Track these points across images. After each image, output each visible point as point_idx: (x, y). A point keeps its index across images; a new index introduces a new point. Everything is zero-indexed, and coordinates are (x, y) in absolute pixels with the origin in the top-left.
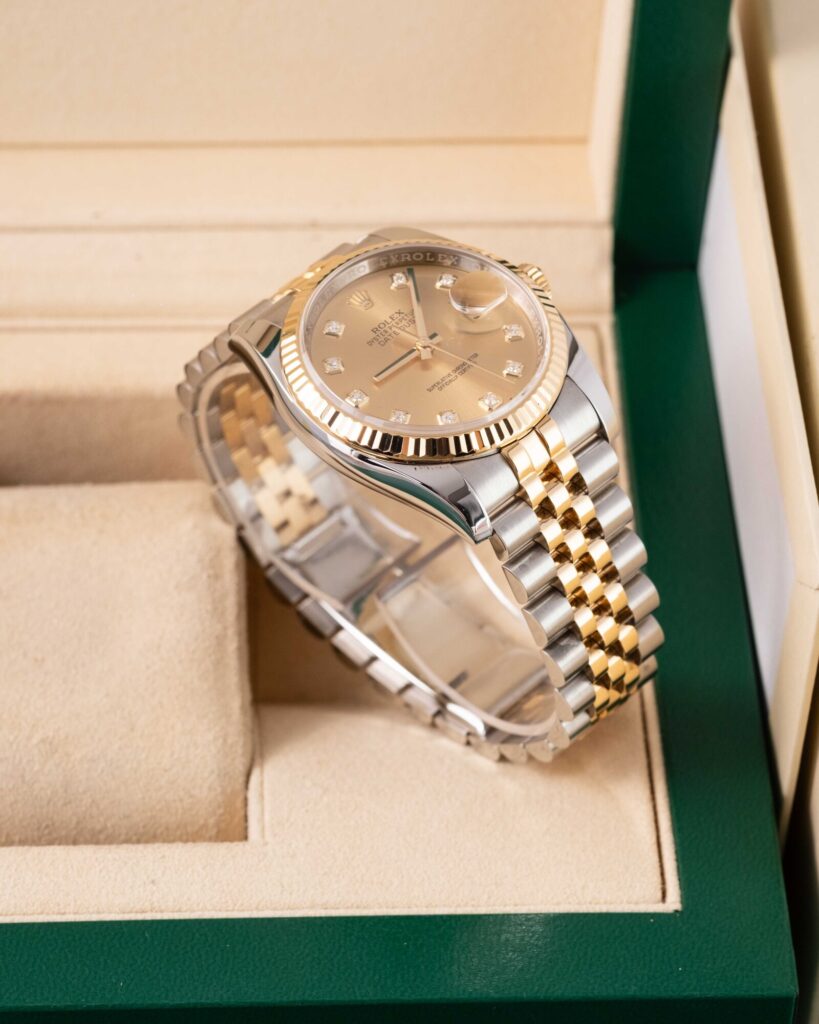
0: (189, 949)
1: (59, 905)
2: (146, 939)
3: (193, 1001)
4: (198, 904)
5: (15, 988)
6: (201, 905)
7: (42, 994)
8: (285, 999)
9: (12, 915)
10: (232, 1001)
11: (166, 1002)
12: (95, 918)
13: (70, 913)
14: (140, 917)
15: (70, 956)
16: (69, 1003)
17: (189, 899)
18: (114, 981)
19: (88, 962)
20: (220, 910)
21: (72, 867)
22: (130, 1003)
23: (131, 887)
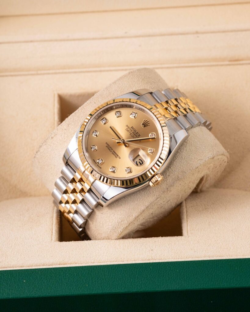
0: (165, 272)
1: (122, 258)
2: (151, 269)
3: (167, 289)
4: (167, 257)
5: (109, 286)
6: (168, 257)
7: (118, 288)
8: (197, 288)
9: (107, 262)
10: (180, 289)
11: (158, 289)
12: (134, 262)
13: (125, 261)
14: (148, 262)
15: (126, 275)
16: (126, 291)
17: (164, 255)
18: (141, 283)
19: (132, 277)
20: (174, 259)
21: (125, 246)
23: (145, 252)
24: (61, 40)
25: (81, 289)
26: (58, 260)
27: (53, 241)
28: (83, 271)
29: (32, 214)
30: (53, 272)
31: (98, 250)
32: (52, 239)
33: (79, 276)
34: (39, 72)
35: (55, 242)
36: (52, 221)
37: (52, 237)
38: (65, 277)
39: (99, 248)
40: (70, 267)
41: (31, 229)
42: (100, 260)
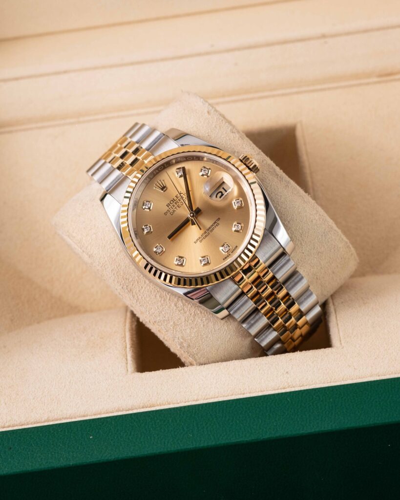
0: (311, 404)
1: (240, 389)
2: (288, 402)
3: (317, 430)
4: (312, 381)
5: (225, 434)
6: (314, 382)
7: (239, 435)
8: (365, 424)
10: (337, 427)
11: (303, 432)
12: (260, 394)
13: (247, 393)
14: (283, 391)
15: (251, 414)
16: (253, 438)
17: (307, 379)
18: (275, 424)
19: (260, 416)
20: (324, 383)
21: (245, 370)
22: (285, 434)
23: (277, 377)
24: (111, 66)
25: (181, 441)
26: (140, 400)
27: (129, 373)
28: (182, 414)
29: (92, 336)
30: (134, 420)
31: (202, 380)
32: (127, 370)
33: (176, 422)
34: (81, 119)
35: (133, 374)
36: (124, 343)
37: (127, 367)
38: (154, 426)
39: (203, 376)
40: (161, 410)
41: (94, 358)
42: (206, 395)
